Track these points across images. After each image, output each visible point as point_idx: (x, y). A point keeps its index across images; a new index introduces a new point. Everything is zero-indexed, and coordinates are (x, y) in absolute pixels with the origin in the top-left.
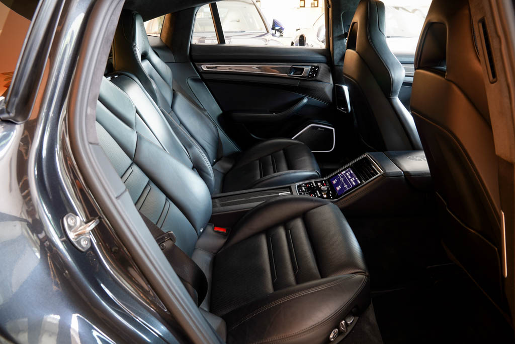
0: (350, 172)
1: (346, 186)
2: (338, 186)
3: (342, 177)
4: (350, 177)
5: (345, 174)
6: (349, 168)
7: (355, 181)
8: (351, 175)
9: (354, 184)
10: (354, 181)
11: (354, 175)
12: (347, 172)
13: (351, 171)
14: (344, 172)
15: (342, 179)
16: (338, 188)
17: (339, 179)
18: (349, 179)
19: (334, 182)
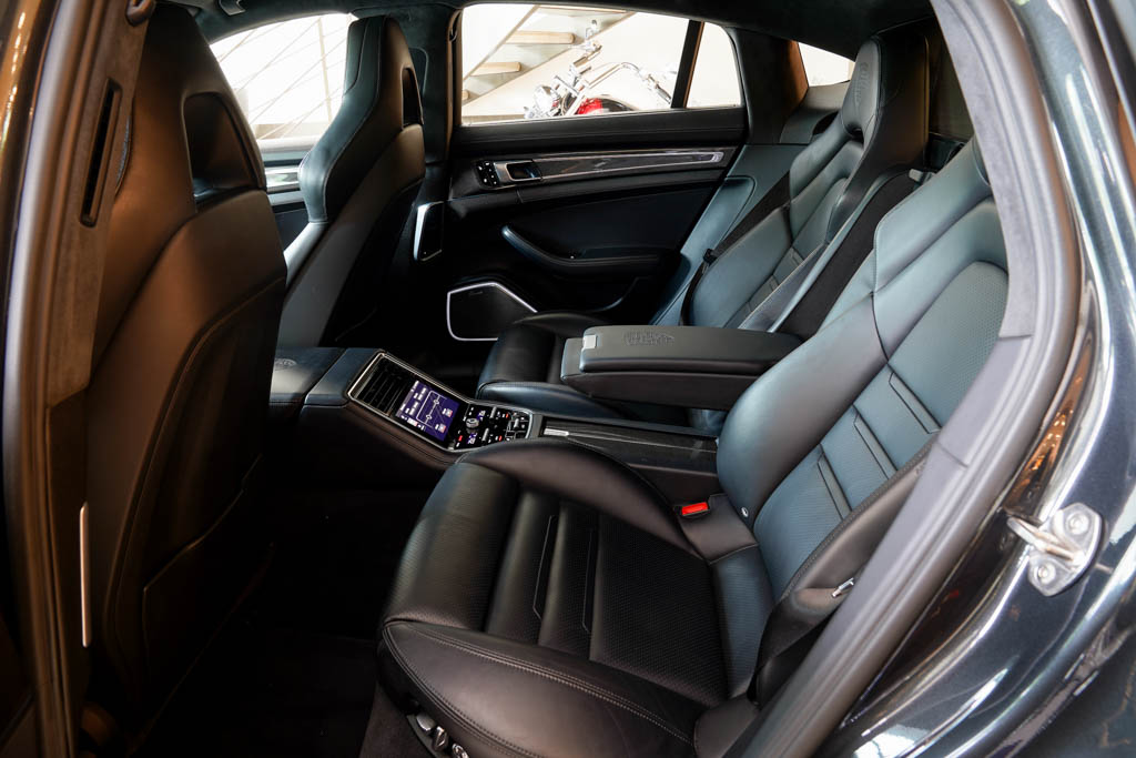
0: (405, 409)
1: (436, 402)
2: (445, 416)
3: (424, 419)
4: (416, 404)
5: (413, 417)
6: (397, 415)
7: (418, 390)
8: (410, 405)
9: (424, 390)
10: (419, 393)
11: (407, 399)
12: (408, 416)
13: (402, 409)
14: (411, 421)
15: (429, 417)
16: (448, 413)
17: (431, 422)
18: (421, 403)
19: (442, 428)
